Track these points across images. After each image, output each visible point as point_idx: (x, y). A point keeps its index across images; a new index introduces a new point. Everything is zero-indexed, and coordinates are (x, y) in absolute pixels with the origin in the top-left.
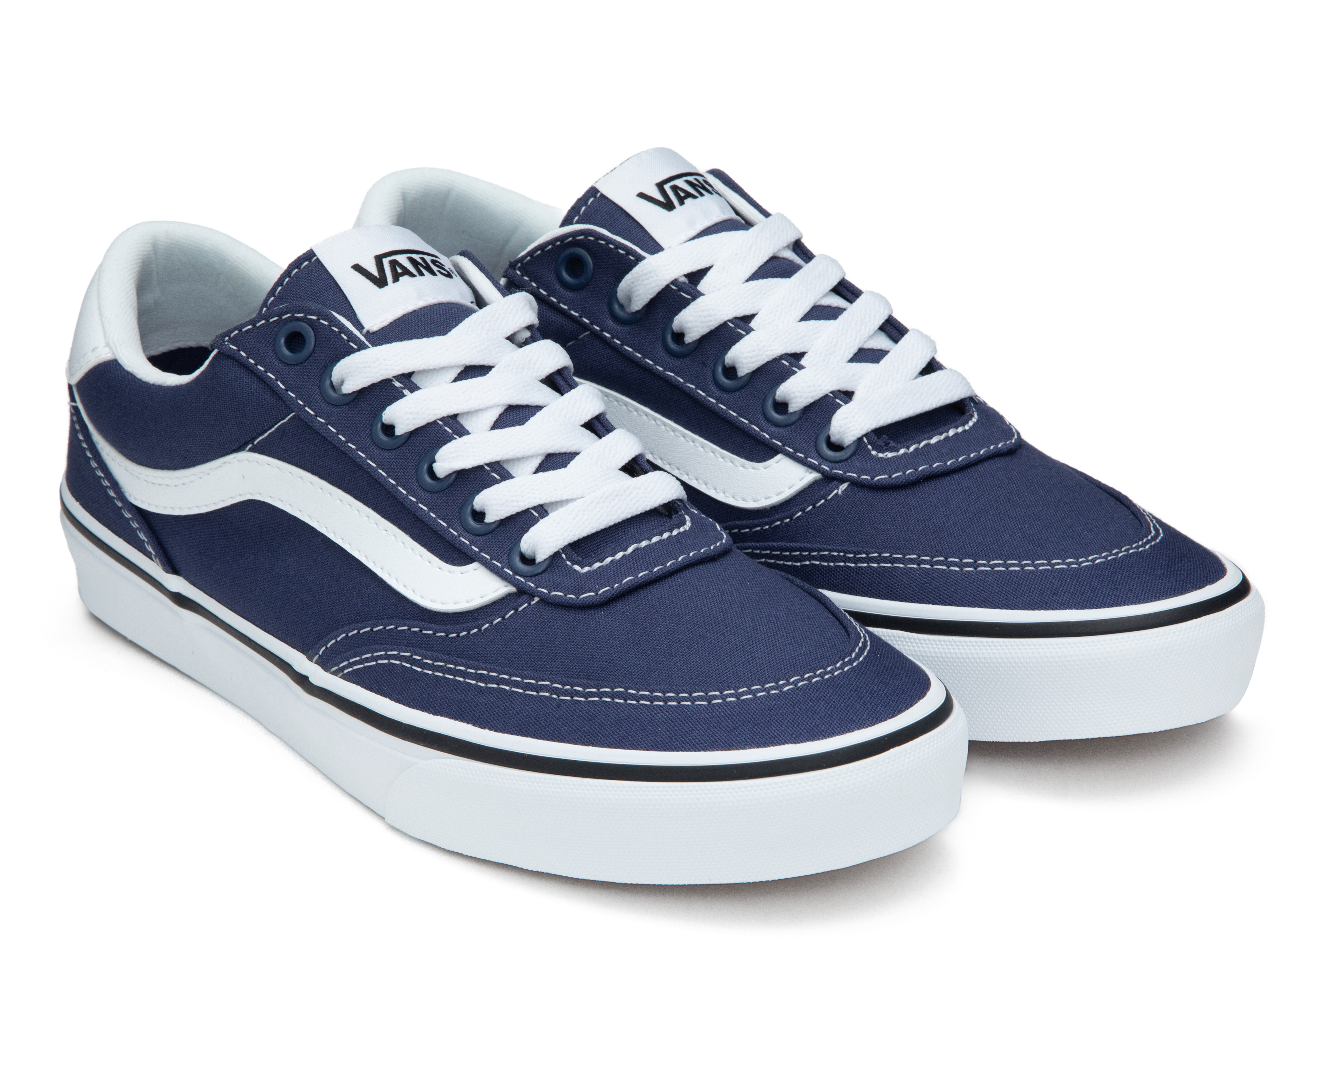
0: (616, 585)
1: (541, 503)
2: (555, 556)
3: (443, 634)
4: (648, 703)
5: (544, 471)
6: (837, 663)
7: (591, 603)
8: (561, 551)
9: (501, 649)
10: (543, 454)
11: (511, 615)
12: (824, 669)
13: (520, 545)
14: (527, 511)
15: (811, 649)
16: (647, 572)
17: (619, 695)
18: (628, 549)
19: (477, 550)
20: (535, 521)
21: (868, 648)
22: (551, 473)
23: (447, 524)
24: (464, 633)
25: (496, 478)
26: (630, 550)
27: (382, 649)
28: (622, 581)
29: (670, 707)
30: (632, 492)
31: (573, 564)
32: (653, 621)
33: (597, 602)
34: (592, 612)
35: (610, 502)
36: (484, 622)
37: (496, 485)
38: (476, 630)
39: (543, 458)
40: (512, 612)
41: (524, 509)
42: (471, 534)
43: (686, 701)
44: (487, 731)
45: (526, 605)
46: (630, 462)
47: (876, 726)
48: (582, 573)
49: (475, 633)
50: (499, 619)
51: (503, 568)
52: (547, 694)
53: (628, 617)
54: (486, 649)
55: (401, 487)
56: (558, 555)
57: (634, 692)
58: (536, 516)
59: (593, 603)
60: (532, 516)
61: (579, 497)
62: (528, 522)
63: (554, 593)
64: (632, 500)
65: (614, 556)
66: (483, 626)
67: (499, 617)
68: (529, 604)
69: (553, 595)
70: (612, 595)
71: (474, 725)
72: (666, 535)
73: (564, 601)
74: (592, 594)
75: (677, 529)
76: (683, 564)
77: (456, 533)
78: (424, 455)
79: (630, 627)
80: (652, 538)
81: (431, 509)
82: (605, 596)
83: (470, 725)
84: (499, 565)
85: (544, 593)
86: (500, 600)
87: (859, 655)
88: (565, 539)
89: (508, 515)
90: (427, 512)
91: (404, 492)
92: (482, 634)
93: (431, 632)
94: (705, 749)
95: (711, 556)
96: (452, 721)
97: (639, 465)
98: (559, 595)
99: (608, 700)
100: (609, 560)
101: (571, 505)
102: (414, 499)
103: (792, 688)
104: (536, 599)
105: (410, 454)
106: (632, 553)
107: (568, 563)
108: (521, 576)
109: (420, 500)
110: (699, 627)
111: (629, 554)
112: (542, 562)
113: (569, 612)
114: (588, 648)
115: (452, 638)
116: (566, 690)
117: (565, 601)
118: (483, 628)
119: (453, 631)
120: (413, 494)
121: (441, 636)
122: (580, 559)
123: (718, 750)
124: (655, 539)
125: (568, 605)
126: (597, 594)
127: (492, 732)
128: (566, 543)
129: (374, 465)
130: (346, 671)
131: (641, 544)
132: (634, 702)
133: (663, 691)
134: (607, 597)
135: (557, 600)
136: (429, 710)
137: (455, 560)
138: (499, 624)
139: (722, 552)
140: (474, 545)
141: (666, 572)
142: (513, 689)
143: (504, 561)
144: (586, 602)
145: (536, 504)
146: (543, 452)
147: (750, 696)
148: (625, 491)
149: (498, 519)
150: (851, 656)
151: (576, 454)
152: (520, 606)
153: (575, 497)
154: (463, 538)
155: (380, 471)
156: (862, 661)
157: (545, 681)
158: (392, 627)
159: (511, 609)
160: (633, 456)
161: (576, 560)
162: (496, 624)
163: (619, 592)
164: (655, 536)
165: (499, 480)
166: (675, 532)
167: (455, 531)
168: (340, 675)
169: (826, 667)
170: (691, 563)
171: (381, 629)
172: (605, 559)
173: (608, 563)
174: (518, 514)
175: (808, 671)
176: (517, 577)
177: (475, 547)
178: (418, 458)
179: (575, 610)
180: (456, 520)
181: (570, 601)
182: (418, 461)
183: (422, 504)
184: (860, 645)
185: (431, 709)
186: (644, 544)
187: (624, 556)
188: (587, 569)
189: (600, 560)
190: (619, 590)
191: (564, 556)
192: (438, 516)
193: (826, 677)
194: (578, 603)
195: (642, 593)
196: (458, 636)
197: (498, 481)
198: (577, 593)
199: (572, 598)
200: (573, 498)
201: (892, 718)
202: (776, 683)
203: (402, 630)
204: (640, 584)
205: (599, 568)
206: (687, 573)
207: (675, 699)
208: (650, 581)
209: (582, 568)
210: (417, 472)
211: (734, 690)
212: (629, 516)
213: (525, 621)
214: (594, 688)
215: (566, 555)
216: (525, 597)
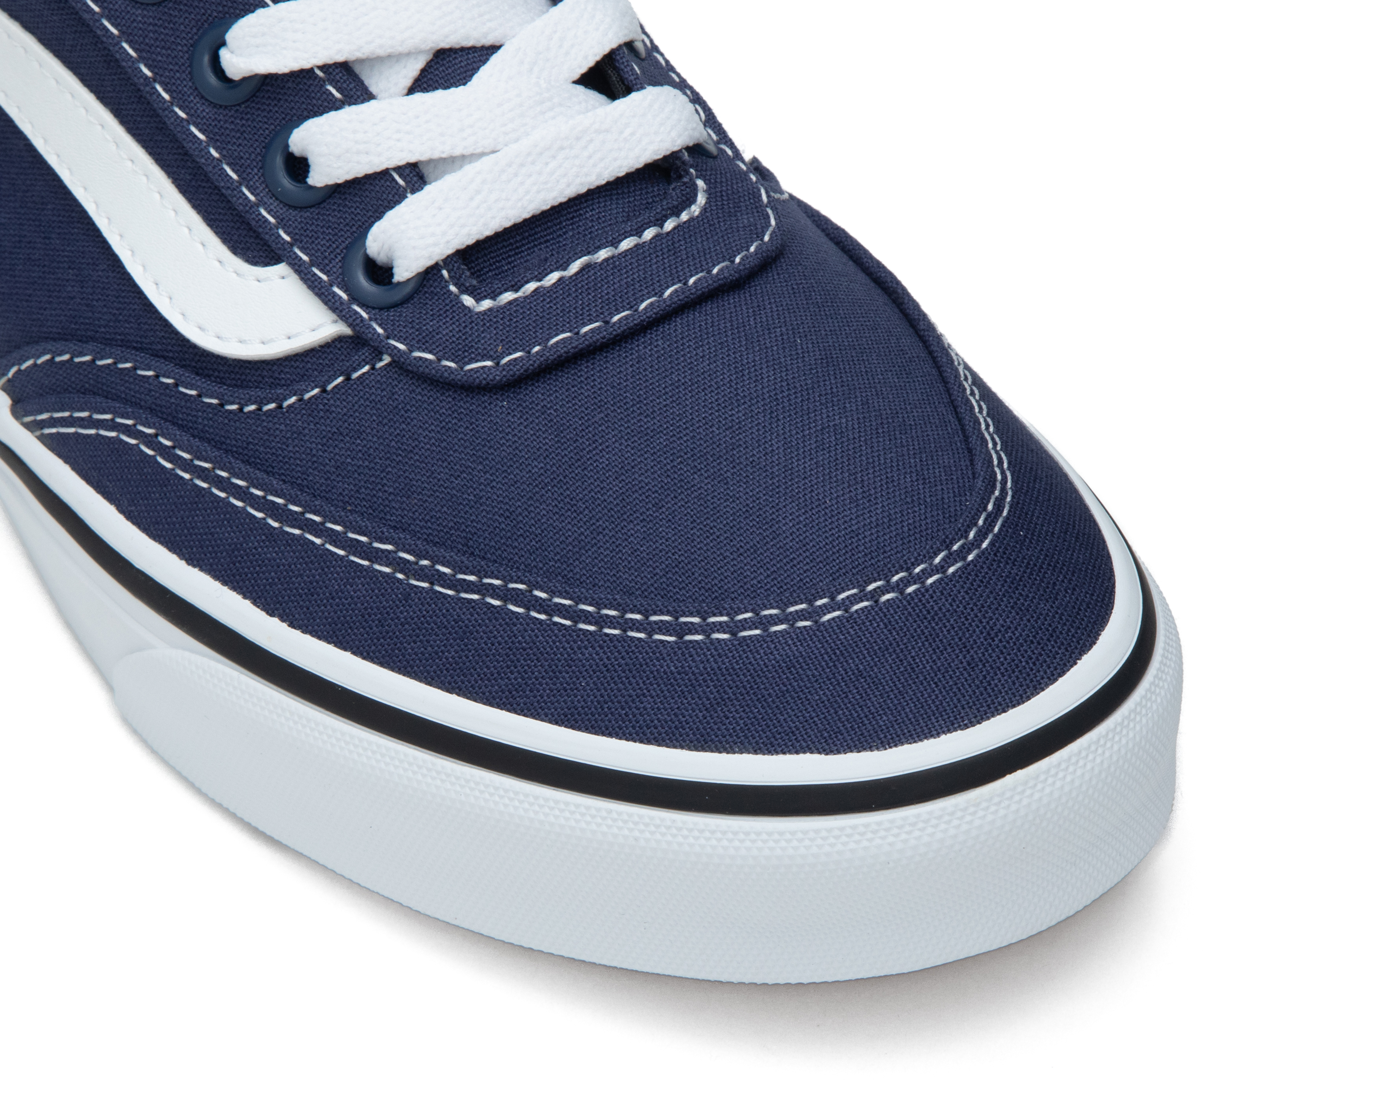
0: (537, 349)
1: (412, 160)
2: (431, 273)
3: (214, 401)
4: (568, 623)
5: (425, 90)
6: (936, 555)
7: (484, 382)
8: (441, 263)
9: (314, 452)
10: (429, 50)
11: (338, 385)
12: (908, 570)
13: (365, 242)
14: (385, 174)
15: (892, 512)
16: (597, 324)
17: (516, 597)
18: (571, 266)
19: (287, 238)
20: (396, 197)
21: (1005, 513)
22: (439, 95)
23: (239, 176)
24: (252, 407)
25: (333, 95)
26: (575, 267)
27: (107, 410)
28: (548, 340)
29: (607, 638)
30: (591, 141)
31: (462, 292)
32: (597, 437)
33: (495, 382)
34: (486, 398)
35: (547, 164)
36: (288, 392)
37: (333, 114)
38: (272, 406)
39: (429, 57)
40: (340, 379)
41: (379, 169)
42: (281, 202)
43: (638, 631)
44: (275, 622)
45: (366, 368)
46: (598, 64)
47: (985, 724)
48: (477, 314)
49: (270, 410)
50: (316, 391)
51: (332, 286)
52: (387, 570)
53: (552, 420)
54: (287, 446)
55: (161, 86)
56: (435, 272)
57: (543, 595)
58: (400, 186)
59: (488, 384)
60: (394, 184)
61: (487, 150)
62: (385, 196)
63: (417, 354)
64: (590, 157)
65: (540, 280)
66: (286, 399)
67: (316, 387)
68: (373, 368)
69: (415, 358)
70: (525, 371)
71: (255, 603)
72: (649, 234)
73: (433, 371)
74: (489, 363)
75: (674, 218)
76: (670, 306)
77: (252, 198)
78: (206, 25)
79: (553, 442)
80: (621, 241)
81: (212, 140)
82: (511, 373)
83: (247, 602)
84: (324, 277)
85: (399, 350)
86: (321, 346)
87: (982, 535)
88: (448, 242)
89: (349, 177)
90: (204, 144)
91: (166, 96)
92: (283, 414)
93: (193, 393)
94: (658, 741)
95: (731, 281)
96: (217, 584)
97: (616, 69)
98: (426, 360)
99: (496, 603)
100: (531, 286)
101: (469, 169)
102: (182, 115)
103: (838, 617)
104: (387, 359)
105: (182, 20)
106: (577, 274)
107: (453, 288)
108: (362, 305)
109: (194, 118)
110: (681, 462)
111: (571, 277)
112: (404, 282)
113: (443, 394)
114: (471, 480)
115: (231, 412)
116: (423, 568)
117: (437, 372)
118: (286, 404)
119: (232, 399)
120: (181, 102)
121: (212, 404)
122: (475, 282)
123: (682, 748)
124: (627, 244)
125: (441, 380)
126: (498, 364)
127: (284, 625)
128: (450, 251)
129: (115, 31)
130: (47, 431)
131: (596, 256)
132: (543, 617)
133: (597, 603)
134: (515, 374)
135: (421, 369)
136: (181, 550)
137: (249, 248)
138: (313, 400)
139: (756, 269)
140: (283, 228)
141: (635, 325)
142: (328, 546)
143: (335, 270)
144: (474, 379)
145: (402, 163)
146: (428, 48)
147: (757, 632)
148: (578, 139)
149: (331, 182)
150: (966, 537)
151: (494, 48)
152: (355, 370)
153: (479, 151)
154: (266, 209)
155: (125, 46)
156: (986, 549)
157: (384, 543)
158: (128, 365)
159: (338, 373)
160: (606, 50)
161: (468, 285)
162: (310, 399)
163: (539, 366)
164: (626, 238)
165: (341, 101)
166: (669, 225)
167: (252, 193)
168: (38, 433)
169: (913, 564)
170: (687, 303)
171: (109, 364)
172: (522, 286)
173: (529, 292)
174: (368, 177)
175: (876, 575)
176: (356, 308)
177: (285, 232)
178: (195, 30)
179: (455, 391)
180: (256, 170)
181: (446, 374)
182: (196, 37)
183: (197, 126)
184: (990, 507)
185: (184, 550)
186: (603, 254)
187: (561, 279)
188: (487, 304)
189: (513, 286)
190: (538, 362)
191: (445, 273)
192: (224, 156)
193: (910, 589)
194: (460, 381)
195: (585, 369)
196: (241, 410)
197: (338, 104)
198: (461, 361)
199: (450, 367)
200: (475, 152)
201: (1019, 704)
202: (810, 603)
203: (144, 376)
204: (582, 349)
205: (510, 303)
206: (679, 323)
207: (618, 622)
208: (602, 343)
209: (478, 300)
210: (191, 59)
211: (728, 615)
212: (583, 190)
213: (362, 401)
214: (472, 574)
215: (449, 272)
216: (365, 352)
